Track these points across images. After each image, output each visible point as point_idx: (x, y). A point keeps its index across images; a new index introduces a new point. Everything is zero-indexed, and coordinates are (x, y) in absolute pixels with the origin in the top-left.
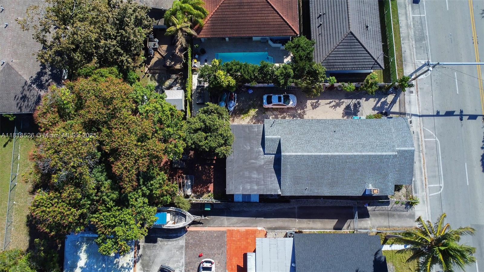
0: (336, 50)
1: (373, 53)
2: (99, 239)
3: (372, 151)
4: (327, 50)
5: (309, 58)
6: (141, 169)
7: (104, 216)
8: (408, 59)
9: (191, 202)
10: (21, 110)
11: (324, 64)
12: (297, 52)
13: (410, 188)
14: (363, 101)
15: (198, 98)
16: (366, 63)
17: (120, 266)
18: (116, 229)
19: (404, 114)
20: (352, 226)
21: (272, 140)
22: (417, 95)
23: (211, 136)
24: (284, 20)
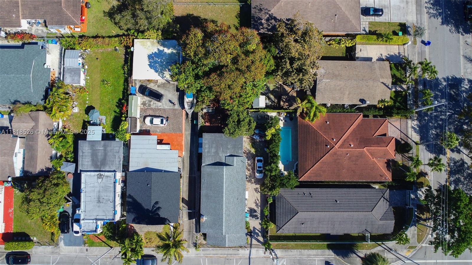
0: (288, 203)
1: (286, 227)
2: (178, 65)
4: (288, 197)
5: (282, 185)
6: (214, 87)
7: (190, 68)
8: (287, 254)
9: (199, 112)
11: (280, 195)
12: (286, 178)
13: (205, 246)
14: (259, 221)
15: (261, 116)
16: (280, 222)
17: (164, 72)
18: (183, 74)
19: (251, 247)
20: (184, 209)
21: (233, 161)
22: (262, 257)
23: (235, 124)
24: (308, 171)
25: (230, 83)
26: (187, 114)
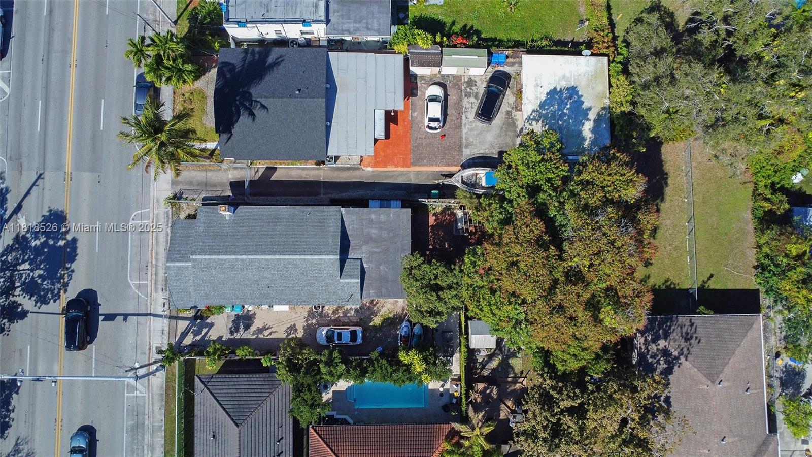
0: (260, 402)
1: (208, 397)
2: (558, 147)
3: (222, 260)
4: (272, 403)
5: (298, 389)
7: (553, 172)
8: (156, 397)
9: (457, 200)
10: (691, 321)
11: (277, 383)
12: (314, 397)
13: (174, 219)
14: (226, 336)
15: (451, 339)
16: (220, 384)
17: (540, 122)
18: (539, 158)
19: (171, 318)
20: (253, 172)
21: (351, 277)
22: (150, 344)
23: (431, 280)
24: (331, 449)
25: (522, 265)
26: (450, 175)
